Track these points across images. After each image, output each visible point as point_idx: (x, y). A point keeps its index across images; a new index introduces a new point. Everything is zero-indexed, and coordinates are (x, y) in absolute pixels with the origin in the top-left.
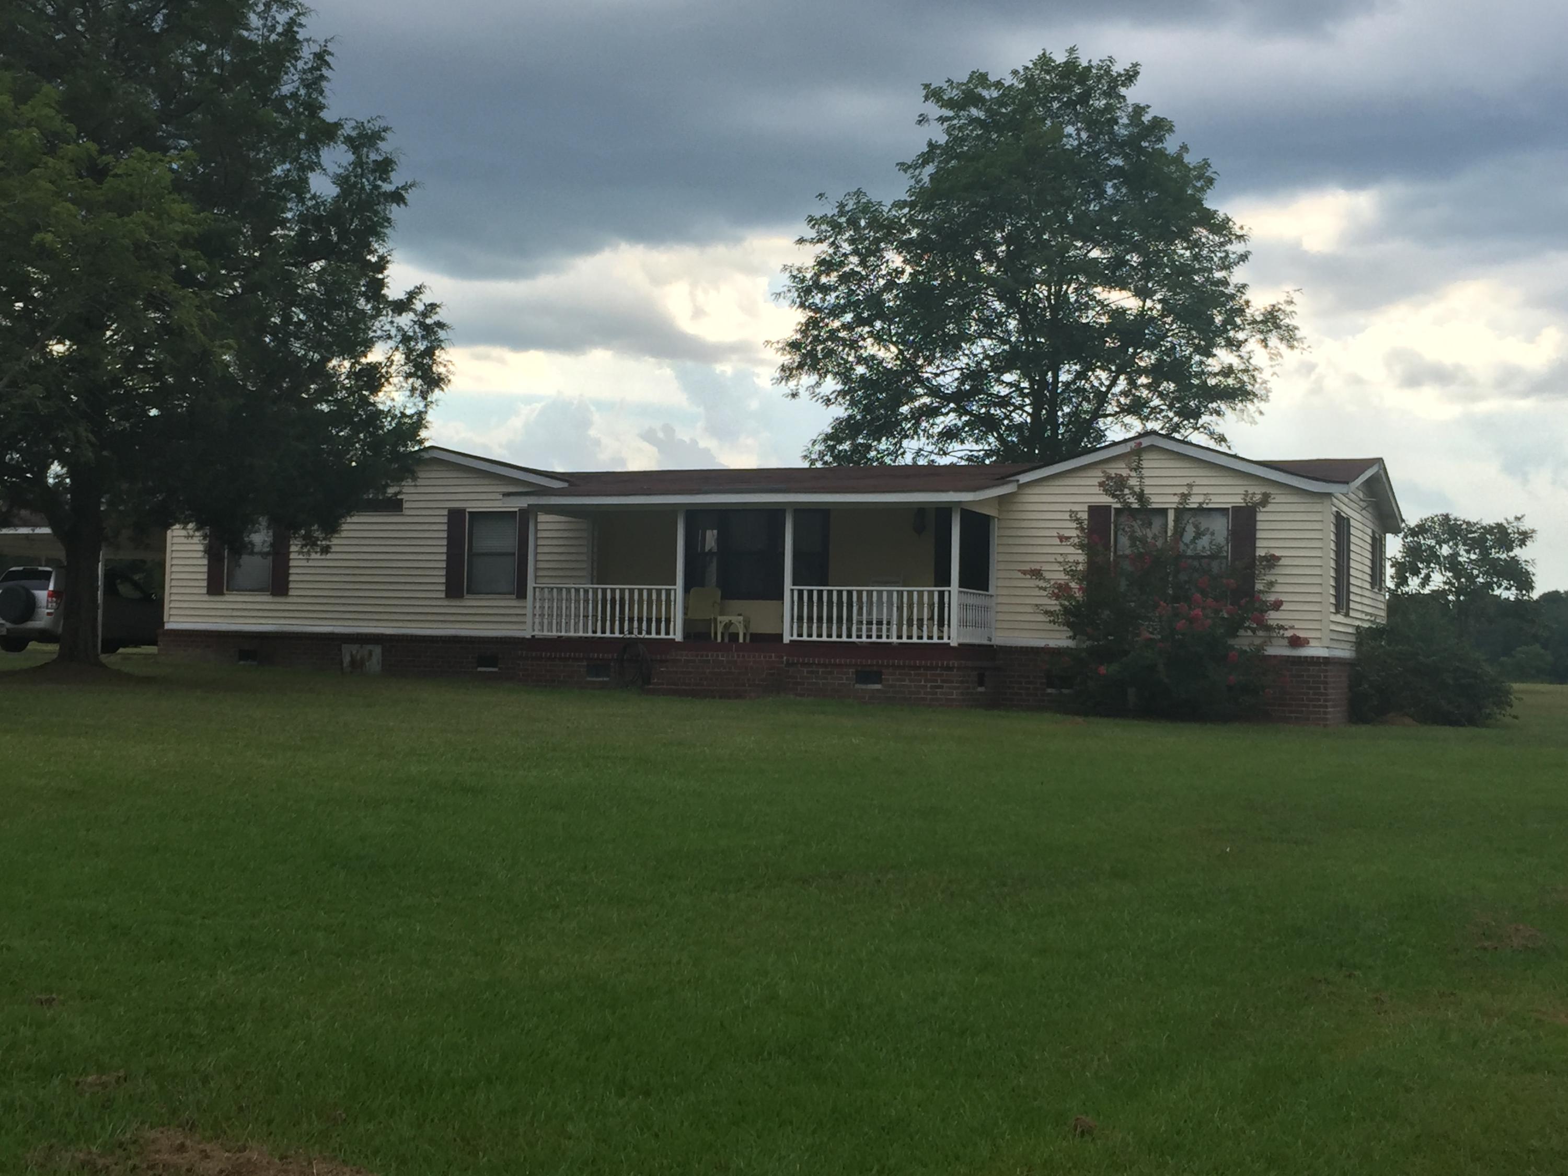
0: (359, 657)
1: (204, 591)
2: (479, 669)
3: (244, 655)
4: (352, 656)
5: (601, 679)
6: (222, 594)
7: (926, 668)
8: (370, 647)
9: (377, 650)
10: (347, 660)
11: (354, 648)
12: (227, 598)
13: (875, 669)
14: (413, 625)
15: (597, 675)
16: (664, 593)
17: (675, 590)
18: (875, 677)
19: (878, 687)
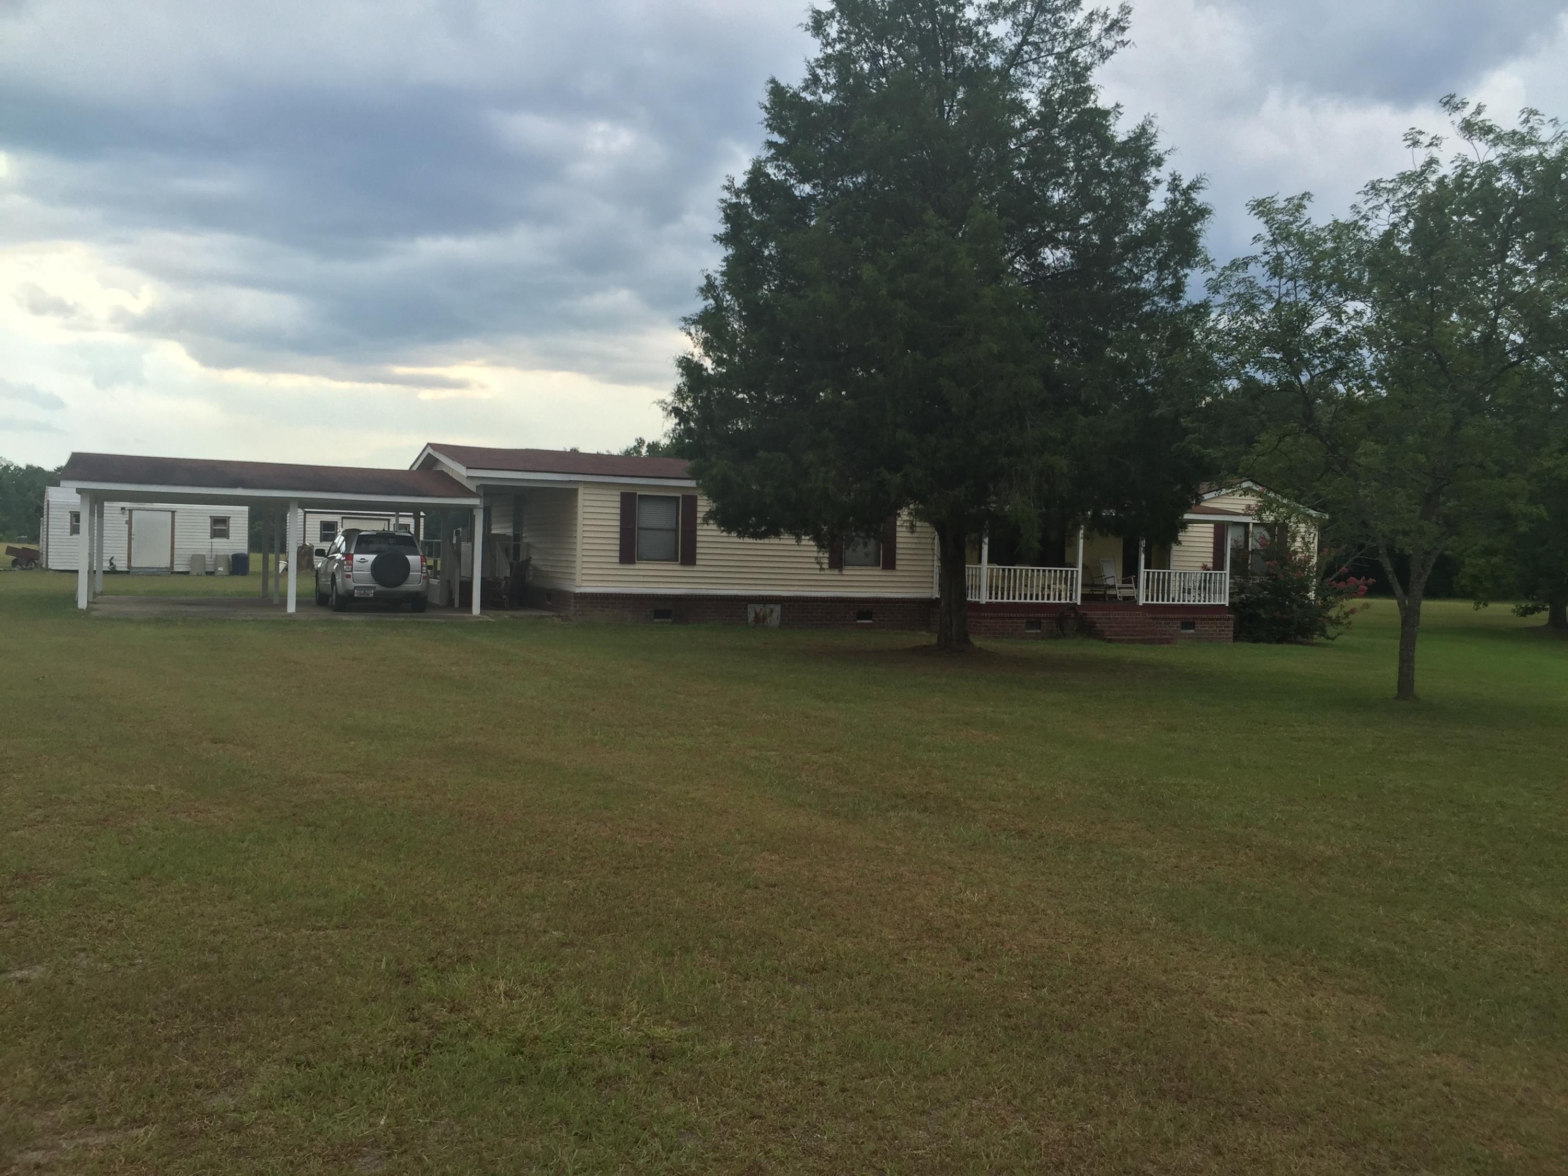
0: (761, 614)
1: (617, 560)
2: (859, 621)
3: (659, 614)
4: (756, 613)
5: (1035, 631)
6: (633, 562)
7: (1217, 619)
8: (772, 606)
9: (777, 608)
10: (751, 616)
11: (758, 607)
12: (637, 566)
13: (1191, 620)
14: (805, 589)
15: (1031, 629)
16: (1070, 572)
17: (1077, 571)
18: (1191, 625)
19: (1192, 631)
